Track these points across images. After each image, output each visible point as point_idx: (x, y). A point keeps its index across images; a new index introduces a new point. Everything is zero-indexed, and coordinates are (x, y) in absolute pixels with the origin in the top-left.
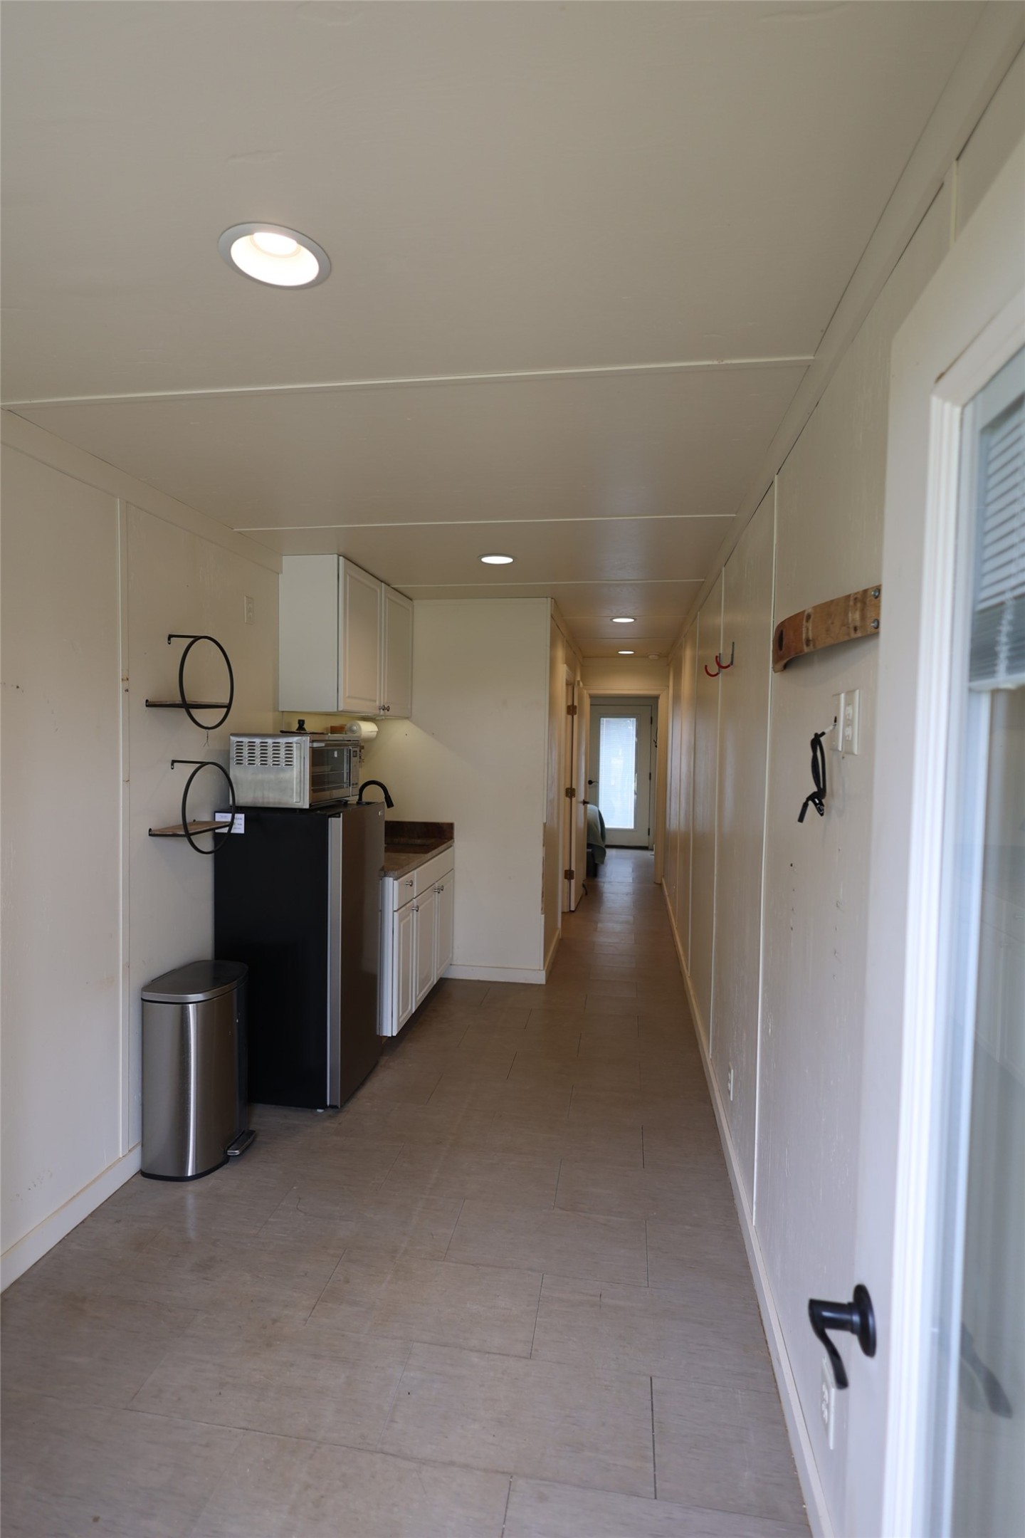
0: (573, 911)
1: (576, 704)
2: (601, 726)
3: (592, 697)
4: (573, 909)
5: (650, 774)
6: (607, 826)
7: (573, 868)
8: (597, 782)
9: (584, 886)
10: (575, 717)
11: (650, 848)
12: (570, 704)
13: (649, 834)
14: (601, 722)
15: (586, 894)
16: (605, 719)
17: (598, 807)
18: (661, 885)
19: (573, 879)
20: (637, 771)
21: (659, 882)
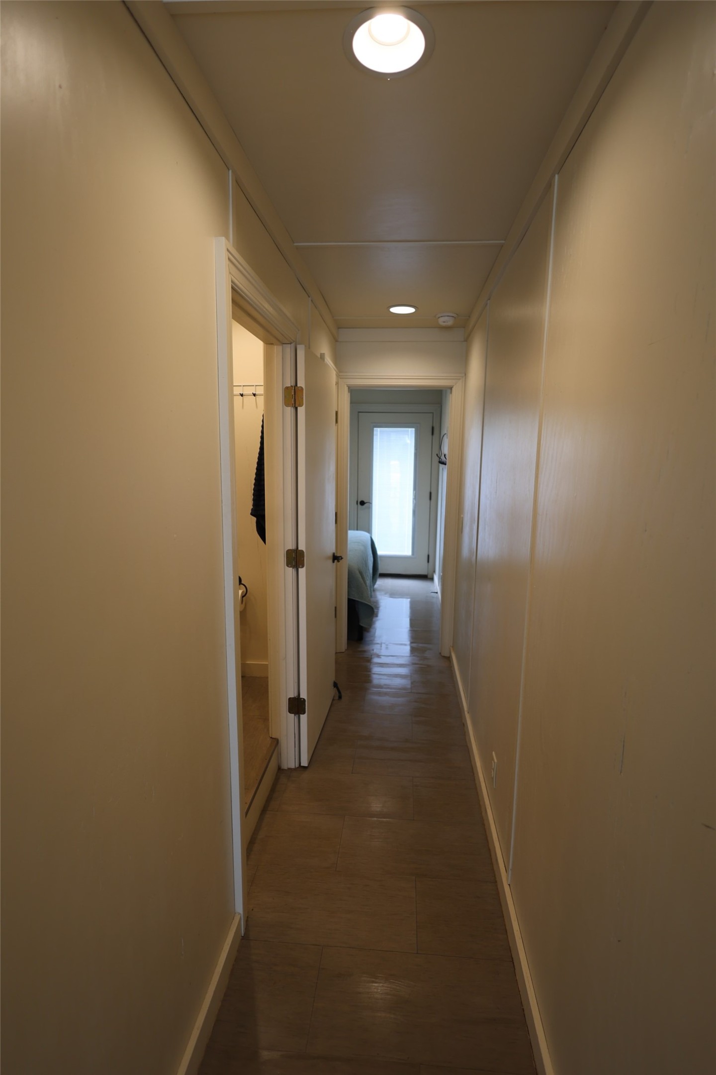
0: (304, 767)
1: (301, 383)
2: (375, 437)
3: (353, 391)
4: (305, 763)
5: (431, 493)
6: (380, 552)
7: (304, 695)
8: (370, 503)
9: (335, 685)
10: (301, 410)
11: (429, 577)
12: (289, 383)
13: (428, 562)
14: (375, 433)
15: (340, 697)
16: (379, 429)
17: (369, 530)
18: (449, 659)
19: (304, 713)
20: (415, 489)
21: (447, 655)
